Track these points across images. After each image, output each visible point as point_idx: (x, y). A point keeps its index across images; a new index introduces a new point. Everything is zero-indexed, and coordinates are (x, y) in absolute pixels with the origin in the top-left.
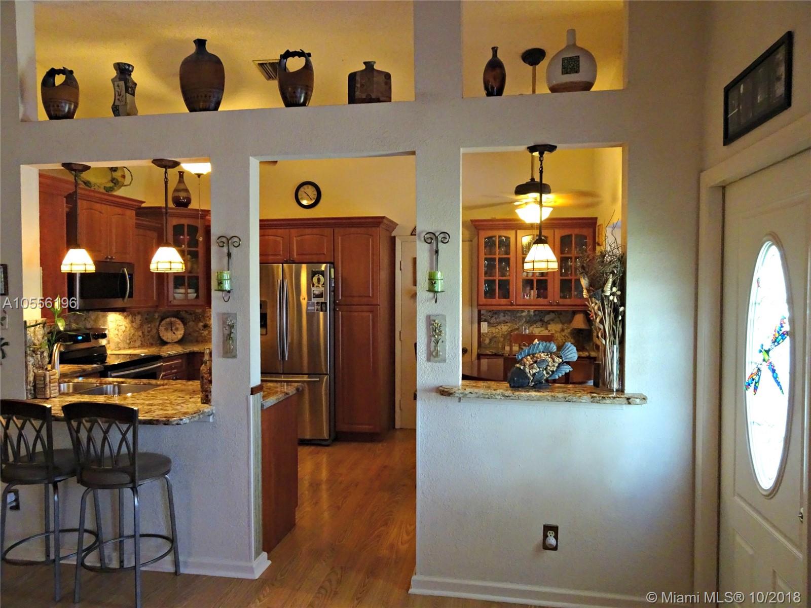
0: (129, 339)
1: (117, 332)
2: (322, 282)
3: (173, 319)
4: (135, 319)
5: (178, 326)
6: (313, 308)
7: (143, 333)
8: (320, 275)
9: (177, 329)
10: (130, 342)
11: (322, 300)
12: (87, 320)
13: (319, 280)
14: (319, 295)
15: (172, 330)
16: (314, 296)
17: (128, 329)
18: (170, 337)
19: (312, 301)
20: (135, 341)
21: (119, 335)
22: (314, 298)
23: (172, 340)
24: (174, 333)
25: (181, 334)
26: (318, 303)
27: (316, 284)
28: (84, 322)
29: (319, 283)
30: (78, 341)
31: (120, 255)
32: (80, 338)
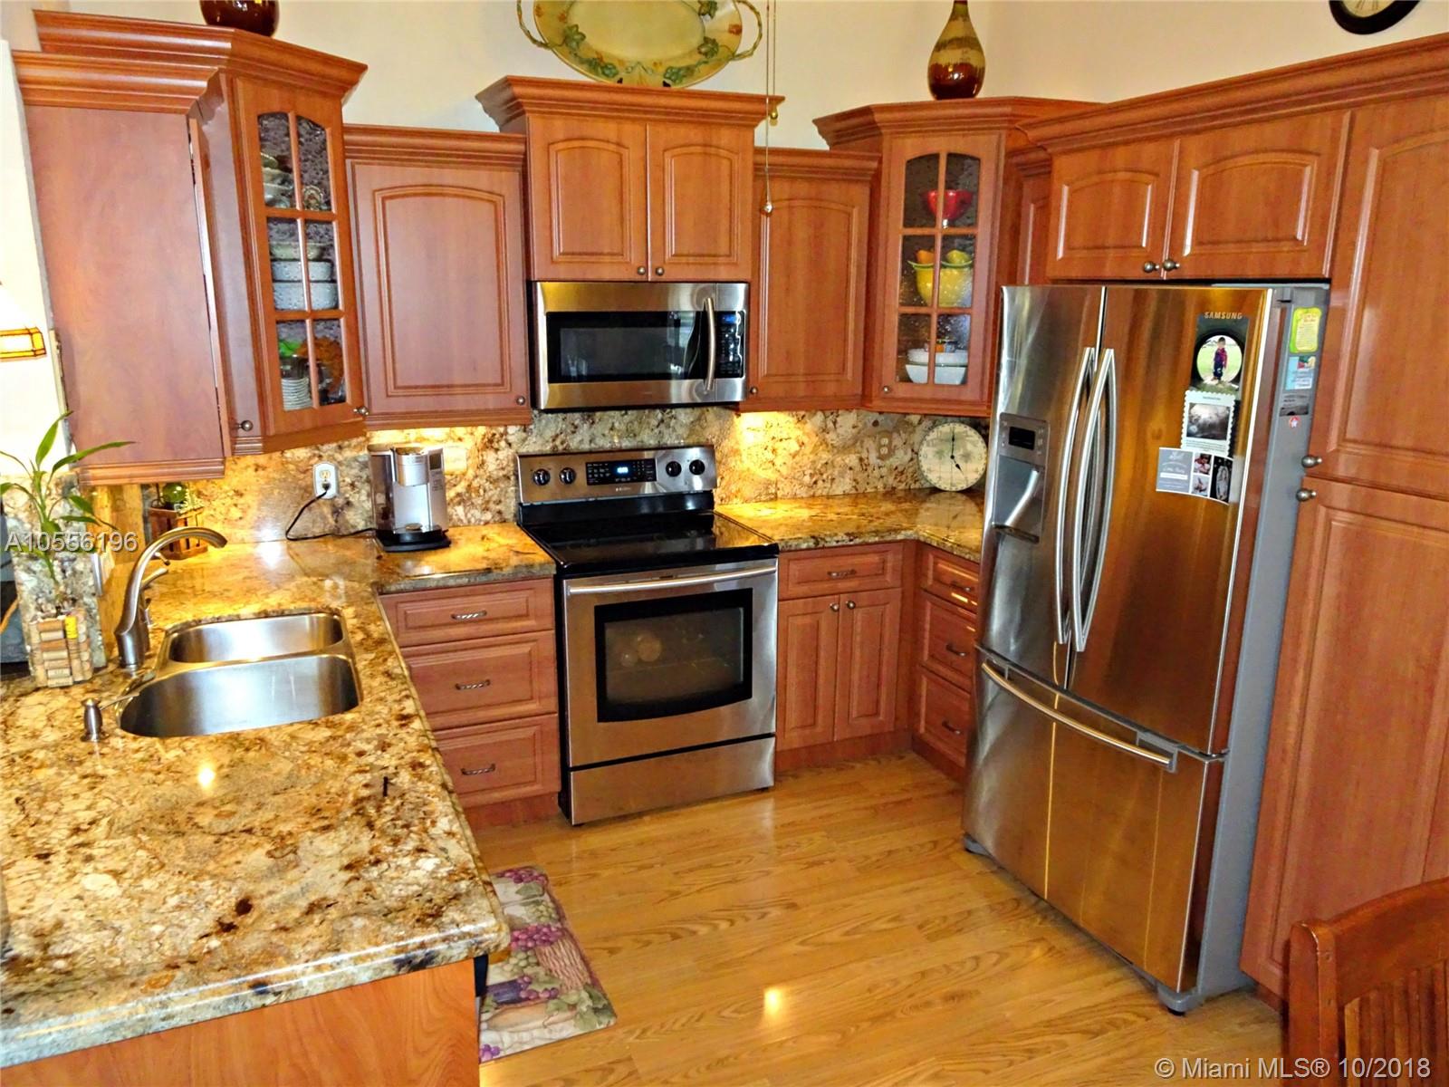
0: (811, 475)
1: (770, 456)
2: (1230, 372)
3: (960, 428)
4: (835, 423)
5: (969, 447)
6: (1185, 477)
7: (861, 460)
8: (1229, 340)
9: (967, 457)
10: (815, 483)
11: (1219, 448)
12: (668, 426)
13: (1220, 359)
14: (1212, 426)
15: (952, 457)
16: (1194, 429)
17: (808, 449)
18: (949, 475)
19: (1184, 447)
20: (833, 479)
21: (779, 462)
22: (1189, 434)
23: (952, 485)
24: (958, 466)
25: (977, 471)
26: (1204, 459)
27: (1208, 379)
28: (656, 431)
29: (1218, 375)
30: (613, 479)
31: (691, 260)
32: (623, 470)
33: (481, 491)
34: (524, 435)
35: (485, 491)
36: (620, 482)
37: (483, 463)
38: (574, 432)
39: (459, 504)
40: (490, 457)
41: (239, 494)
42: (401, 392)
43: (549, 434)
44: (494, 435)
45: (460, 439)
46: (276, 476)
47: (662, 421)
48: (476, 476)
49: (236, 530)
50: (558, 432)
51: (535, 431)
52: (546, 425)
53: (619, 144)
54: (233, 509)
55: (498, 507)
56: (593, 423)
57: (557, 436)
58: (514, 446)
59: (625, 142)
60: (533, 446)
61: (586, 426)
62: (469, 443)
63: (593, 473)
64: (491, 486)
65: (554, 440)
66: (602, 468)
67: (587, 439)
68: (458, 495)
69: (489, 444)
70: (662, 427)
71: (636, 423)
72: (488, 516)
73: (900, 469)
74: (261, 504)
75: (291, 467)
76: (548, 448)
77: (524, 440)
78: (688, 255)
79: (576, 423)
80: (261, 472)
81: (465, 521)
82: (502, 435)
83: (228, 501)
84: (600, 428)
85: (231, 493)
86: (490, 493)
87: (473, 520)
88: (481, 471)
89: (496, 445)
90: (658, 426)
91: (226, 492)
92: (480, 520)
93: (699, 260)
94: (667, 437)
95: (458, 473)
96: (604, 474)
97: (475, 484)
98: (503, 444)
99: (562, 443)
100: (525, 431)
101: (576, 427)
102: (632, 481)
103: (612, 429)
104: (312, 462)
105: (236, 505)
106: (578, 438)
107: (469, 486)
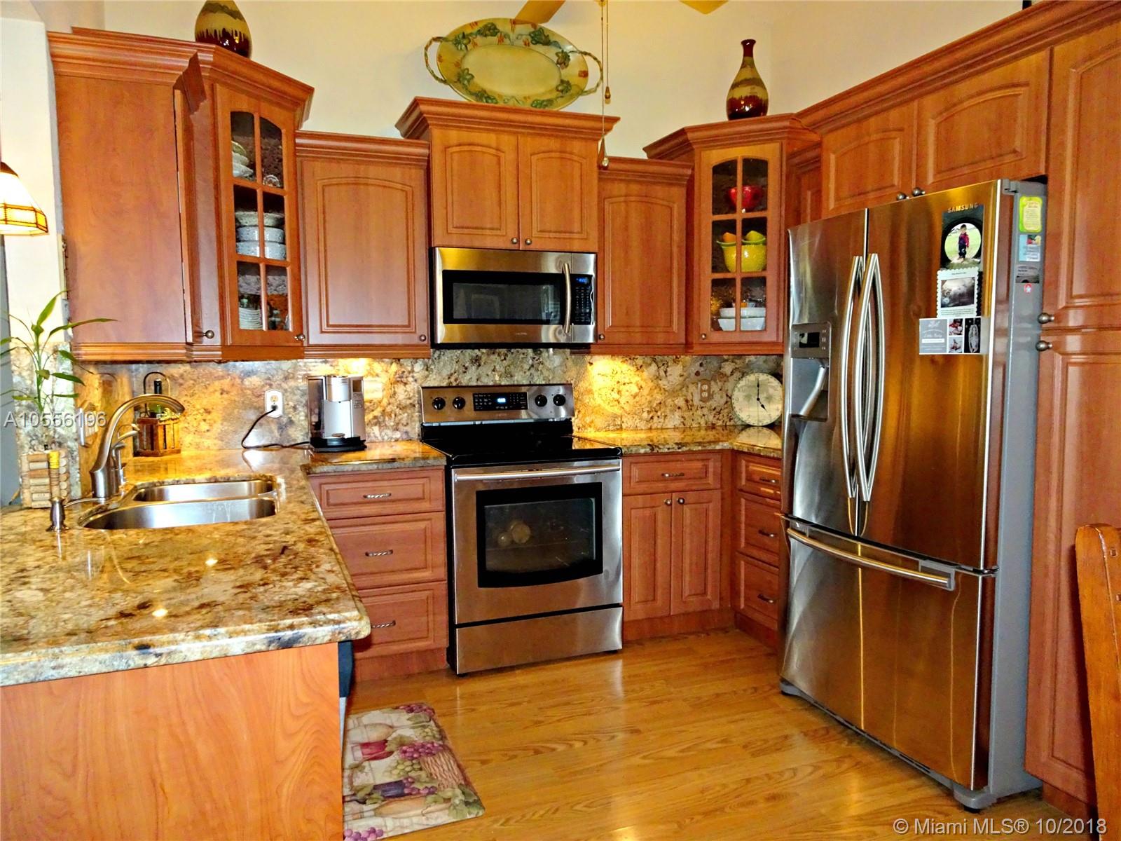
0: (649, 412)
1: (616, 396)
2: (971, 251)
3: (763, 377)
4: (666, 372)
5: (771, 391)
6: (943, 341)
7: (687, 401)
8: (969, 226)
9: (769, 399)
10: (652, 418)
11: (969, 312)
13: (963, 242)
14: (961, 295)
15: (758, 399)
16: (947, 300)
17: (645, 392)
18: (756, 414)
19: (940, 317)
20: (666, 416)
21: (623, 401)
22: (943, 306)
23: (759, 421)
24: (763, 406)
25: (778, 410)
26: (957, 323)
27: (954, 258)
28: (528, 373)
29: (962, 254)
30: (494, 407)
31: (552, 235)
32: (502, 400)
33: (393, 415)
34: (427, 373)
35: (395, 415)
36: (500, 409)
37: (395, 393)
38: (465, 372)
39: (376, 424)
40: (400, 389)
41: (208, 412)
42: (331, 329)
43: (445, 373)
44: (404, 372)
45: (377, 375)
46: (237, 399)
47: (532, 366)
48: (389, 404)
49: (203, 440)
50: (453, 371)
51: (435, 371)
52: (444, 365)
53: (498, 149)
54: (203, 423)
55: (406, 428)
56: (479, 365)
57: (452, 374)
58: (419, 381)
59: (502, 147)
60: (433, 381)
61: (474, 368)
62: (384, 379)
63: (479, 402)
64: (401, 412)
65: (449, 378)
66: (487, 398)
67: (475, 378)
68: (375, 417)
69: (400, 380)
70: (533, 371)
71: (512, 367)
72: (398, 435)
73: (718, 409)
74: (224, 419)
75: (249, 392)
76: (444, 384)
77: (427, 377)
78: (550, 232)
79: (467, 365)
80: (225, 396)
81: (380, 438)
82: (409, 372)
83: (199, 417)
84: (485, 370)
85: (202, 411)
86: (399, 417)
87: (386, 438)
88: (392, 400)
89: (404, 380)
90: (529, 370)
91: (198, 410)
92: (392, 438)
93: (558, 235)
94: (536, 378)
95: (375, 401)
96: (487, 402)
97: (388, 409)
98: (410, 379)
99: (456, 380)
100: (427, 370)
101: (466, 368)
102: (509, 409)
103: (494, 371)
104: (265, 389)
105: (205, 420)
106: (467, 377)
107: (384, 411)
